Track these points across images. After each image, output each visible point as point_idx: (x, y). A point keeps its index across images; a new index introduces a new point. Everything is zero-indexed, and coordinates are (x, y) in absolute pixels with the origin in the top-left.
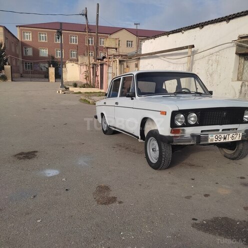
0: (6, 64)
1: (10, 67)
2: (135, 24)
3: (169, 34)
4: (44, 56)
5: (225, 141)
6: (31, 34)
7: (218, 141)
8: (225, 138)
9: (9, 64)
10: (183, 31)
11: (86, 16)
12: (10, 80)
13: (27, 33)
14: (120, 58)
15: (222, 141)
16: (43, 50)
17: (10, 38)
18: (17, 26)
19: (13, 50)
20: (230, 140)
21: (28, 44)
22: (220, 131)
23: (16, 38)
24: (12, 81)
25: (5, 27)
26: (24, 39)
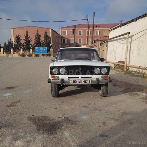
0: (51, 48)
1: (52, 49)
2: (120, 21)
3: (121, 26)
4: (73, 43)
5: (79, 83)
6: (66, 32)
7: (75, 83)
8: (80, 82)
9: (52, 48)
10: (127, 24)
11: (88, 20)
12: (52, 56)
13: (65, 31)
14: (99, 42)
15: (78, 83)
16: (72, 40)
17: (55, 34)
18: (60, 28)
19: (57, 41)
20: (83, 83)
21: (64, 37)
22: (80, 78)
23: (59, 34)
24: (53, 56)
25: (52, 29)
26: (63, 34)
